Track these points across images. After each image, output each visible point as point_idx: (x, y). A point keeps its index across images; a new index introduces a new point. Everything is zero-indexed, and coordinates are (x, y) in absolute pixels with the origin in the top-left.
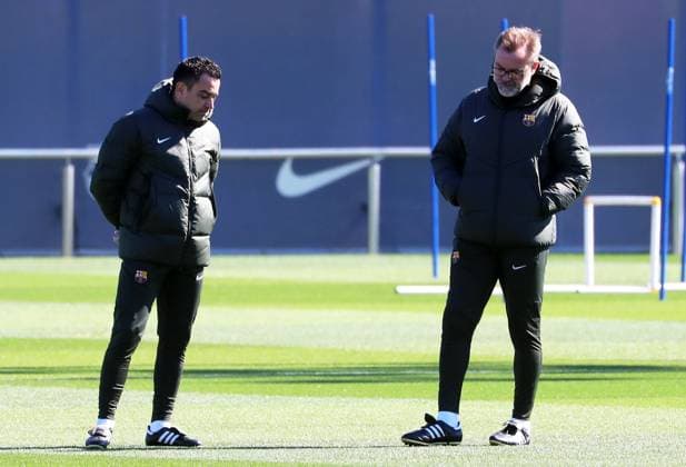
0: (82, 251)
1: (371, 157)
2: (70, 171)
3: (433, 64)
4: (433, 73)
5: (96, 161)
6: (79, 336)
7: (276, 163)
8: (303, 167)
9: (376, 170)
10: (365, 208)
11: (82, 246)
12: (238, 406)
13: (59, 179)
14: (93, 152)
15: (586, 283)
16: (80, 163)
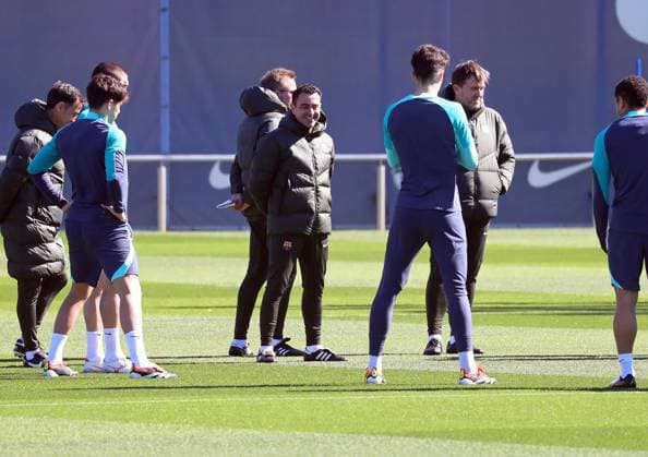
2: (383, 170)
8: (546, 166)
12: (500, 334)
13: (375, 175)
16: (385, 163)
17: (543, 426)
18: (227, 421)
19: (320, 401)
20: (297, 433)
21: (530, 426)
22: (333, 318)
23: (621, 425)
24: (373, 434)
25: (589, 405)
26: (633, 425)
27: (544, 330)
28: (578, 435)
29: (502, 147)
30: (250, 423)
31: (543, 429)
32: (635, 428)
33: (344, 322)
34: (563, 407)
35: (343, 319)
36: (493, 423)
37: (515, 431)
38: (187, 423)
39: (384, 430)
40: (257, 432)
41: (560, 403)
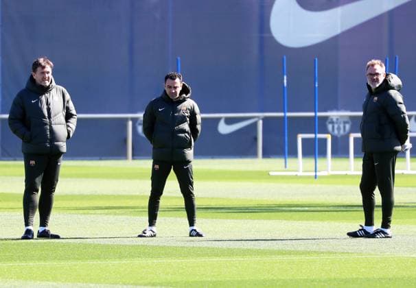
0: (135, 157)
1: (258, 117)
2: (130, 123)
3: (285, 77)
4: (285, 81)
5: (142, 119)
6: (134, 194)
7: (218, 119)
8: (229, 121)
9: (260, 123)
10: (256, 139)
11: (135, 155)
12: (202, 223)
13: (125, 127)
14: (140, 115)
15: (350, 170)
16: (134, 120)
17: (228, 279)
18: (36, 277)
19: (93, 264)
20: (79, 284)
21: (220, 280)
22: (101, 214)
23: (275, 278)
24: (125, 284)
25: (255, 266)
26: (283, 278)
27: (229, 220)
28: (249, 284)
29: (68, 109)
30: (50, 278)
31: (229, 281)
32: (284, 280)
33: (108, 216)
34: (240, 267)
35: (107, 214)
36: (198, 277)
37: (211, 282)
38: (12, 278)
39: (132, 282)
40: (55, 284)
41: (238, 265)
